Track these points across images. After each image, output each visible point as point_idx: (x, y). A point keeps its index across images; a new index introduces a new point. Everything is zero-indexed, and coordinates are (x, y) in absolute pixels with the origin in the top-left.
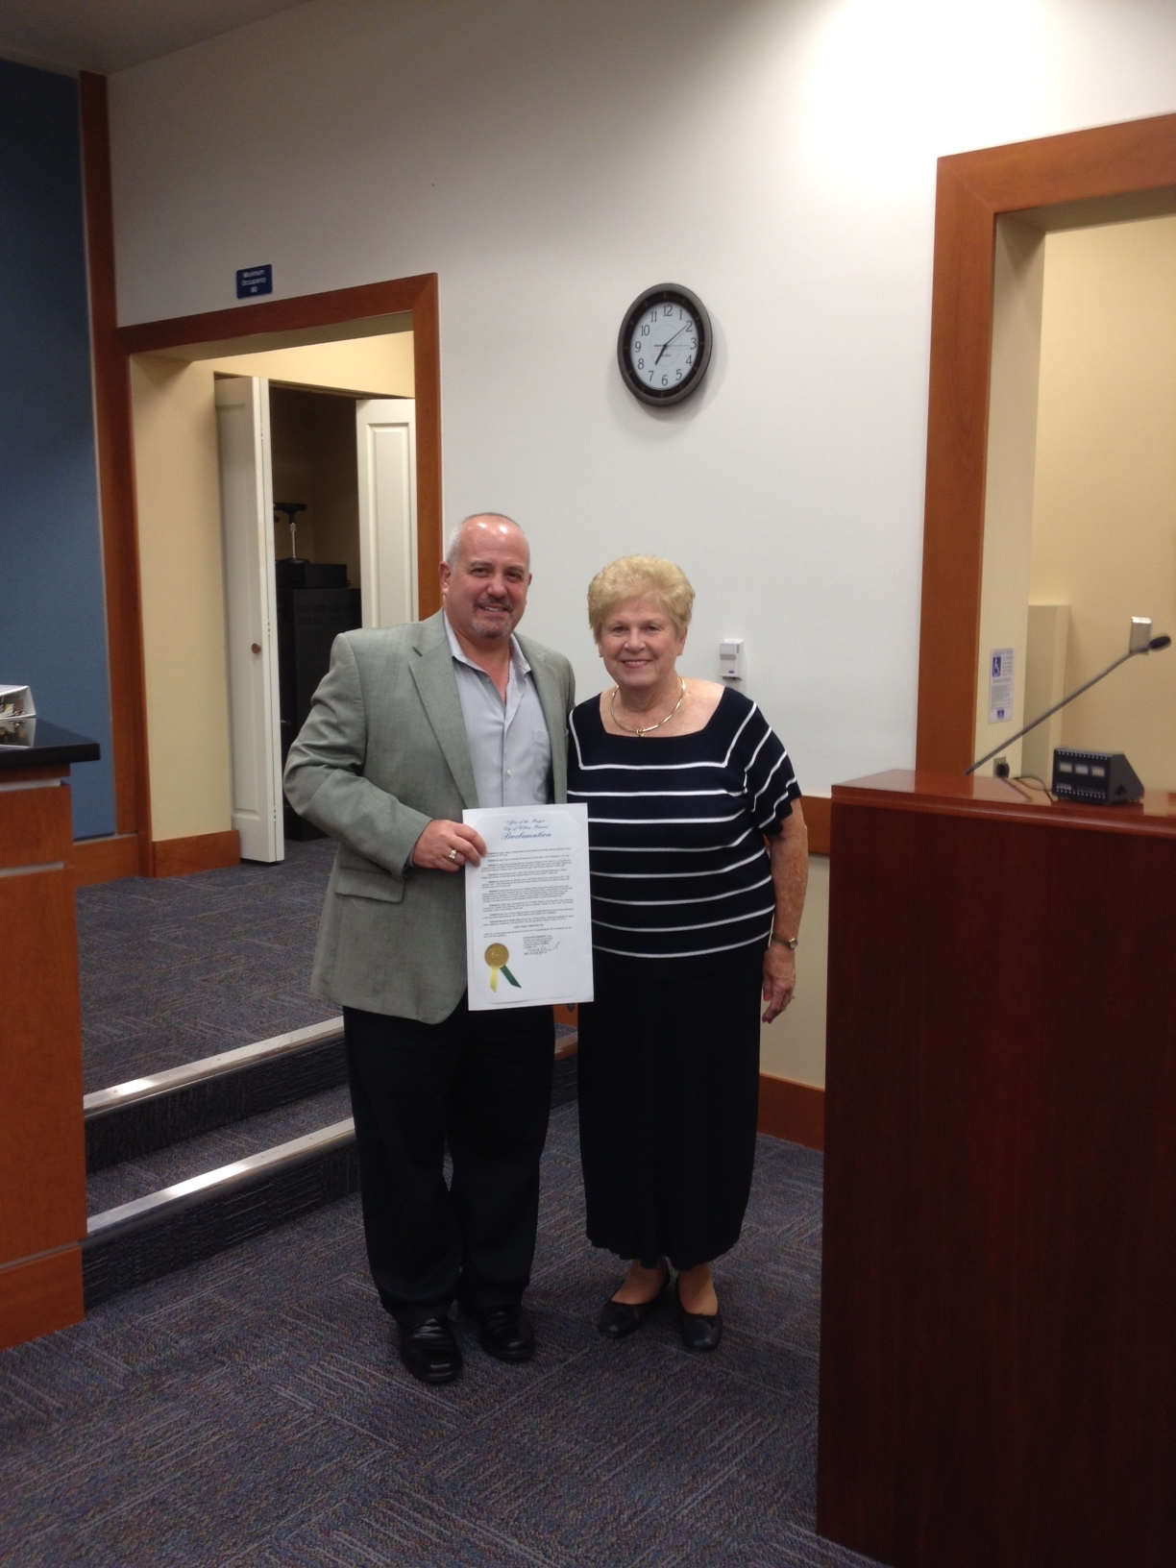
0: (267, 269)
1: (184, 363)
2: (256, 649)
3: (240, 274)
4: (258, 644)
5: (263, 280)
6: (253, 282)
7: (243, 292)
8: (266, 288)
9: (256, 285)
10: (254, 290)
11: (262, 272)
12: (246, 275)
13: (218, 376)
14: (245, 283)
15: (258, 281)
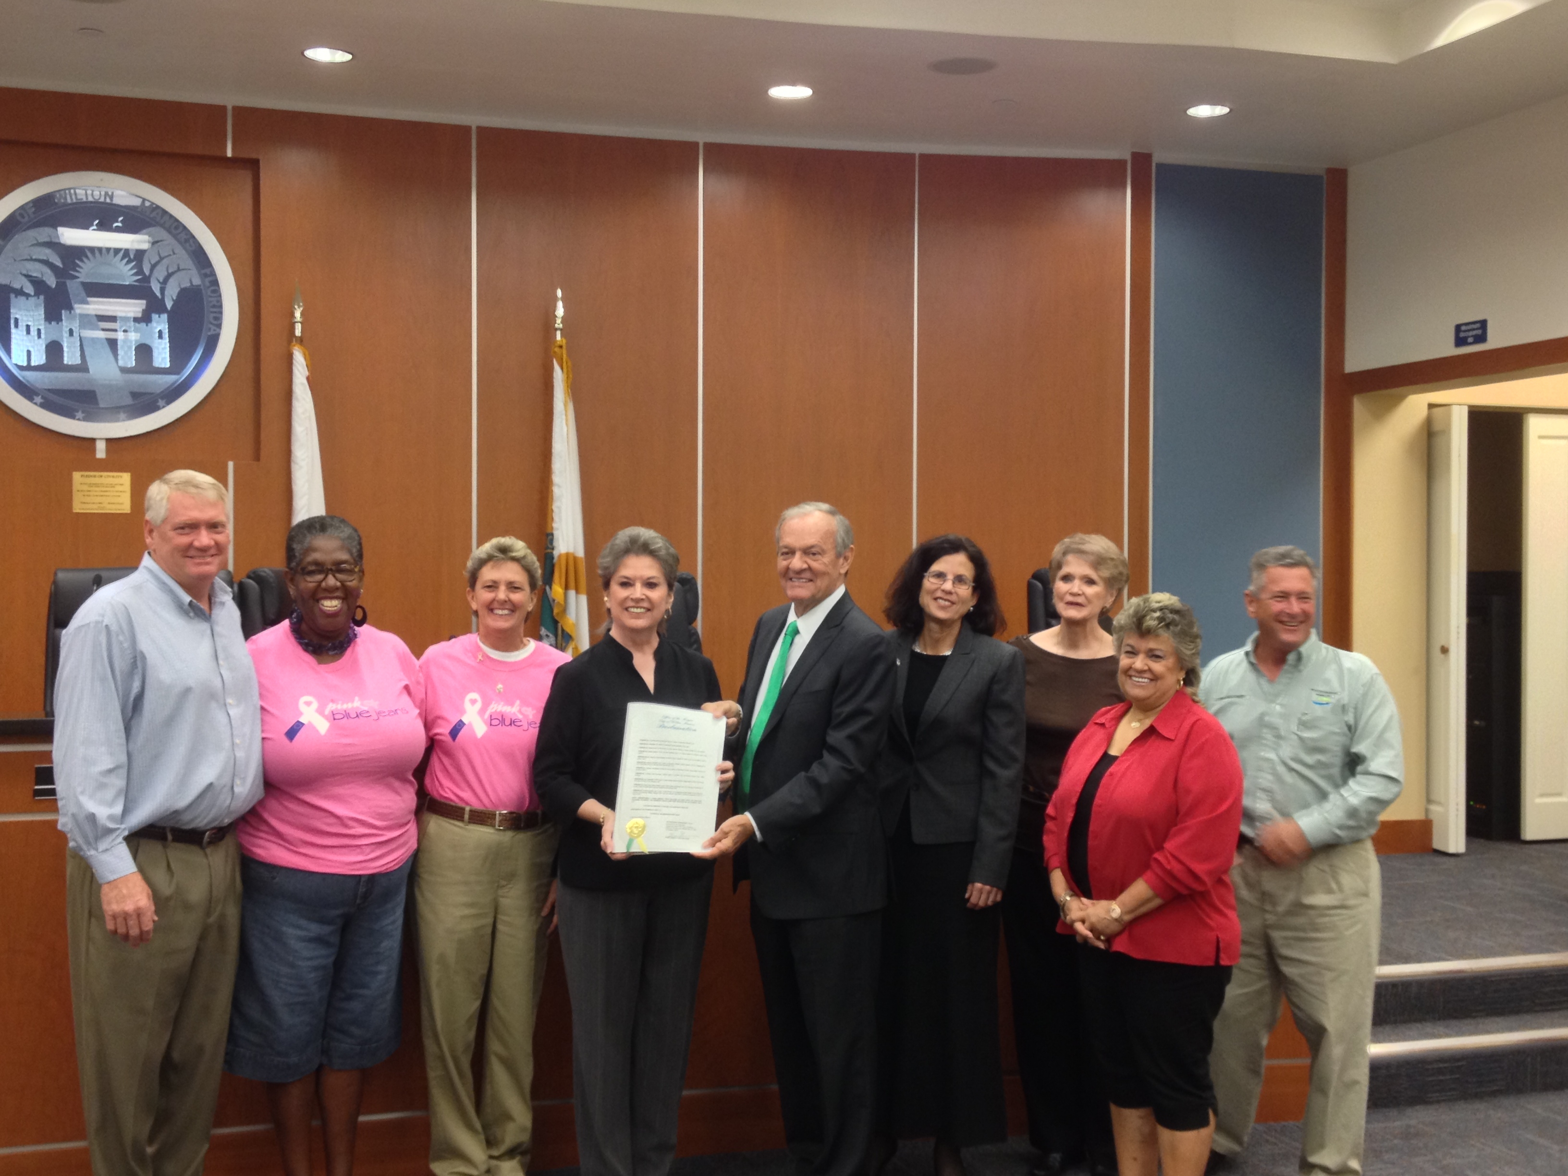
0: (1483, 324)
1: (1402, 398)
2: (1445, 650)
3: (1458, 328)
4: (1446, 646)
5: (1479, 332)
6: (1471, 333)
7: (1460, 341)
8: (1481, 338)
9: (1472, 336)
10: (1470, 340)
11: (1478, 325)
12: (1463, 328)
13: (1431, 406)
14: (1462, 335)
15: (1474, 333)
